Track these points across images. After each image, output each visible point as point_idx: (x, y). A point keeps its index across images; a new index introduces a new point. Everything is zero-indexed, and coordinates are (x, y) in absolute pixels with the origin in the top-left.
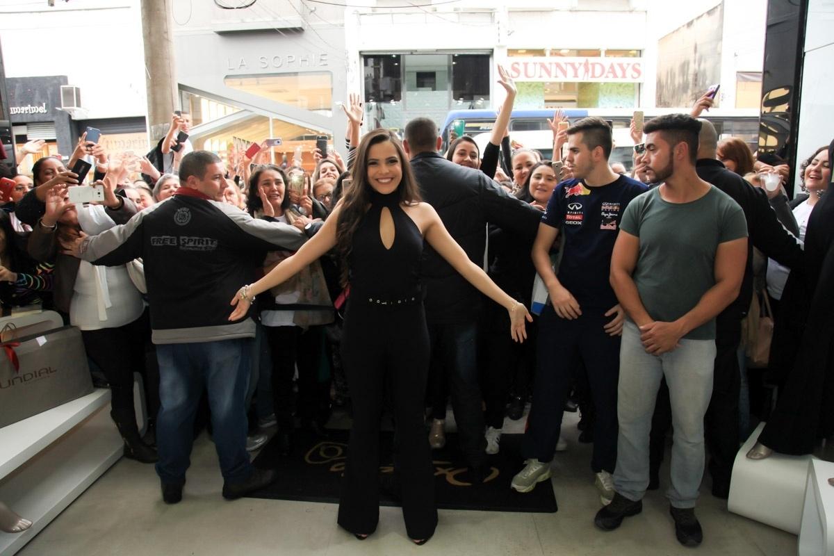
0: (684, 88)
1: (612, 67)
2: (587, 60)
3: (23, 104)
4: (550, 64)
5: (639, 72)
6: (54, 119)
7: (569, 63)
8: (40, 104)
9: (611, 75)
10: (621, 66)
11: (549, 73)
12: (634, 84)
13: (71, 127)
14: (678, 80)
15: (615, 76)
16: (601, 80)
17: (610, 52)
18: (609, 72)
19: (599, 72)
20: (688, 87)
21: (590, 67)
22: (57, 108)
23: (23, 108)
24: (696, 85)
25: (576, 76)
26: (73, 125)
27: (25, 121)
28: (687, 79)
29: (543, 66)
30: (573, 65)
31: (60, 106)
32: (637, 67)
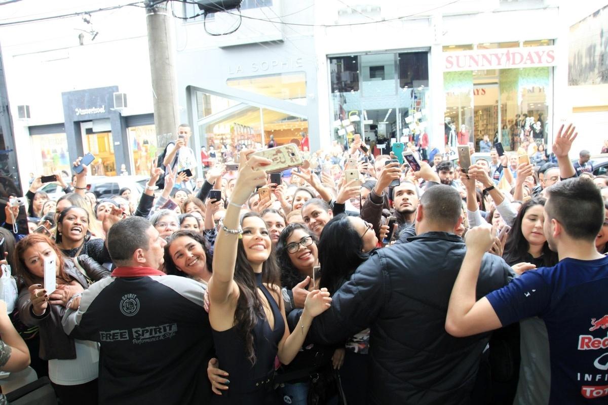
0: (591, 67)
1: (529, 55)
2: (508, 51)
3: (90, 107)
4: (478, 56)
5: (553, 58)
6: (110, 116)
7: (494, 54)
8: (101, 107)
9: (529, 62)
10: (537, 53)
11: (477, 63)
12: (548, 67)
13: (121, 122)
14: (585, 61)
15: (532, 62)
16: (521, 66)
17: (527, 43)
18: (527, 59)
19: (519, 59)
20: (594, 67)
21: (511, 56)
22: (111, 109)
23: (90, 110)
24: (602, 64)
25: (499, 64)
26: (122, 120)
27: (91, 119)
28: (594, 60)
29: (471, 57)
30: (496, 55)
31: (113, 107)
32: (551, 53)
